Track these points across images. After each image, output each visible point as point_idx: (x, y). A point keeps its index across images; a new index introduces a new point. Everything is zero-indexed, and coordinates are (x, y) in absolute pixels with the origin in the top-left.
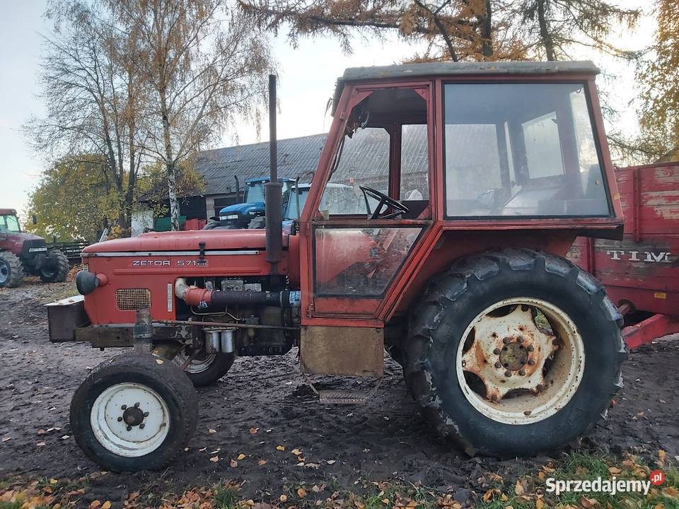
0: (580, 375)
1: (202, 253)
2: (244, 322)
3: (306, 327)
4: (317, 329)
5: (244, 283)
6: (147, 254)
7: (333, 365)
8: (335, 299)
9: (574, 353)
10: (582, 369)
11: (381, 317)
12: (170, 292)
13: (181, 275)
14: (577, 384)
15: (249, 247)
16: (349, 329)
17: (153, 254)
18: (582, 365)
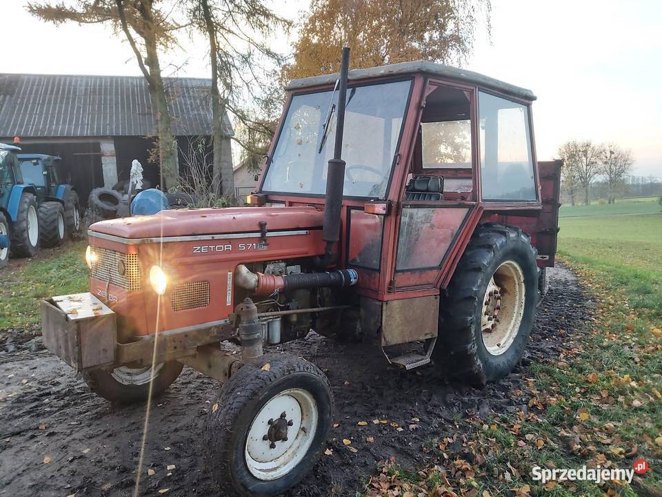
0: (522, 312)
1: (264, 235)
2: (288, 309)
3: (387, 302)
4: (395, 303)
5: (286, 266)
6: (209, 237)
7: (405, 333)
8: (409, 273)
9: (517, 297)
10: (523, 307)
11: (438, 286)
12: (230, 282)
13: (241, 261)
14: (520, 318)
15: (301, 227)
16: (417, 299)
17: (217, 237)
18: (523, 304)
